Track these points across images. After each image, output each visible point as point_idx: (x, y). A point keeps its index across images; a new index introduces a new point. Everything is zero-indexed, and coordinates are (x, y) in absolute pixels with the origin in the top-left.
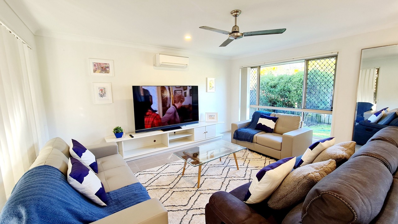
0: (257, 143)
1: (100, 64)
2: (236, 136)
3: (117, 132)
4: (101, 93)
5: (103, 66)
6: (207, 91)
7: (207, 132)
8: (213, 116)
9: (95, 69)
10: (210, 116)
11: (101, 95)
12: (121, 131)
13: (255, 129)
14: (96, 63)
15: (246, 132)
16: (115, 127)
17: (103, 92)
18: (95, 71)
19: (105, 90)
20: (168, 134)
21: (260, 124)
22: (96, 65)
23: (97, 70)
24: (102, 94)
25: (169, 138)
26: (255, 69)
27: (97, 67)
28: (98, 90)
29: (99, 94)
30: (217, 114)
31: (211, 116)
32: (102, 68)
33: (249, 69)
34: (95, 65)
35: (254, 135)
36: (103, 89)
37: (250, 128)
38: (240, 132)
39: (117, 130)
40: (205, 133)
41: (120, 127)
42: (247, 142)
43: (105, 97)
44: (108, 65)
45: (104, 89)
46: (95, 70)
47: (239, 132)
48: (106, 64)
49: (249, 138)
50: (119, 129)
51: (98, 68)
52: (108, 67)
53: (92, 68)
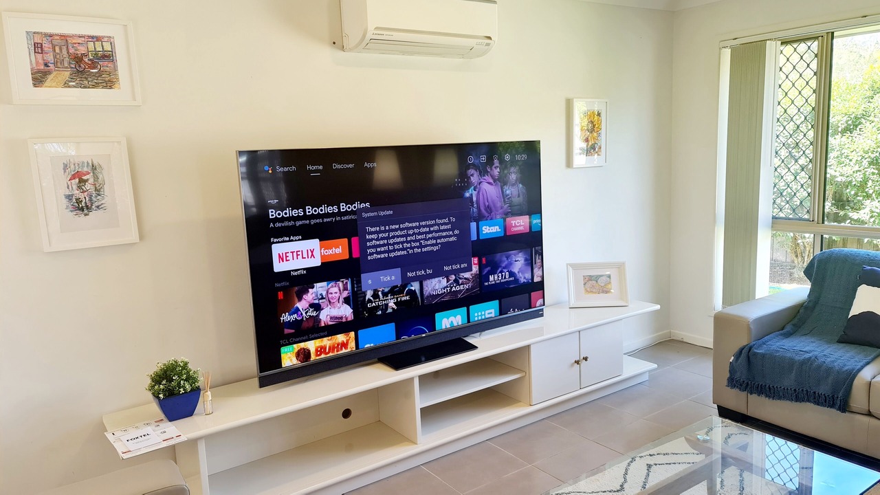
0: (869, 414)
1: (64, 37)
2: (741, 375)
3: (170, 393)
4: (77, 193)
5: (82, 50)
6: (569, 163)
7: (586, 359)
8: (601, 281)
9: (42, 67)
10: (590, 278)
11: (78, 201)
12: (188, 387)
13: (840, 341)
14: (46, 35)
15: (807, 356)
16: (155, 367)
17: (88, 186)
18: (39, 78)
19: (96, 178)
20: (416, 382)
21: (868, 317)
22: (47, 46)
23: (50, 73)
24: (82, 196)
25: (421, 401)
26: (802, 47)
27: (50, 58)
28: (64, 179)
29: (69, 197)
30: (620, 267)
31: (594, 282)
32: (78, 59)
33: (772, 47)
34: (38, 48)
35: (851, 376)
36: (85, 169)
37: (810, 333)
38: (770, 358)
39: (171, 380)
40: (577, 362)
41: (186, 364)
42: (810, 406)
43: (100, 212)
44: (107, 47)
45: (94, 168)
46: (39, 72)
47: (763, 355)
48: (98, 39)
49: (824, 389)
50: (180, 375)
51: (55, 64)
52: (108, 57)
53: (22, 62)
